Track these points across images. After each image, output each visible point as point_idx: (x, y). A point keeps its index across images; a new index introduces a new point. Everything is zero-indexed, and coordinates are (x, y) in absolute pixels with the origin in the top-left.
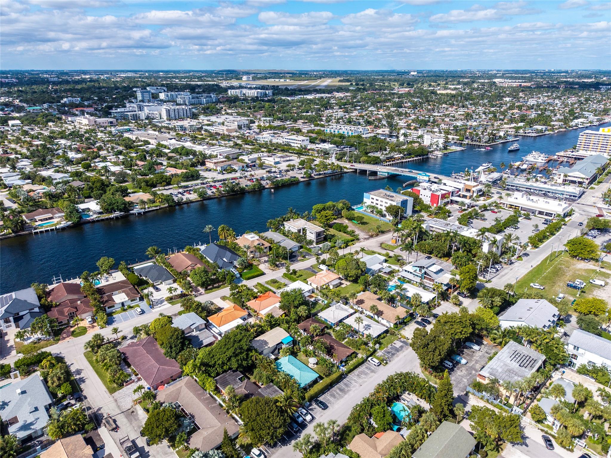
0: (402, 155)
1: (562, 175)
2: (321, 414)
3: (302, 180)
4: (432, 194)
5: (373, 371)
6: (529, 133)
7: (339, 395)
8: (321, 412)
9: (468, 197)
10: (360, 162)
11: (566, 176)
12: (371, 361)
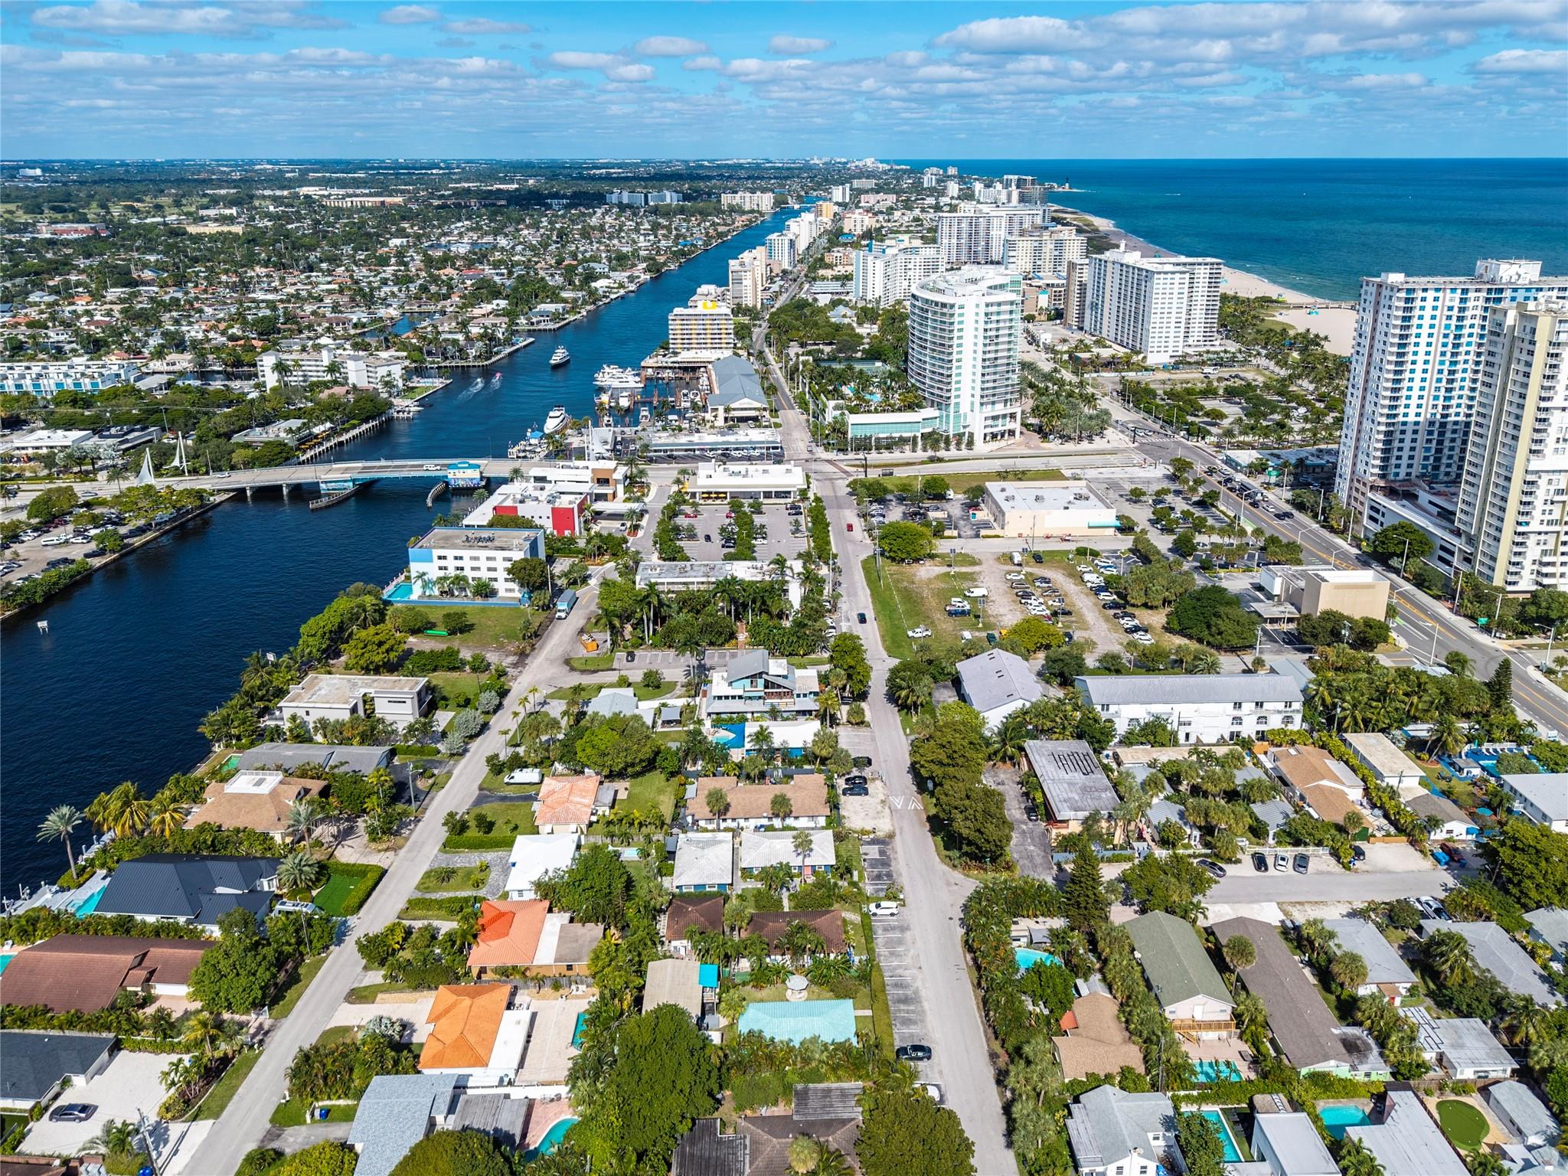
0: (328, 425)
1: (721, 409)
2: (936, 1069)
3: (97, 562)
4: (553, 509)
5: (903, 929)
6: (539, 322)
7: (913, 1012)
8: (932, 1067)
9: (610, 497)
10: (233, 468)
11: (727, 410)
12: (879, 911)
